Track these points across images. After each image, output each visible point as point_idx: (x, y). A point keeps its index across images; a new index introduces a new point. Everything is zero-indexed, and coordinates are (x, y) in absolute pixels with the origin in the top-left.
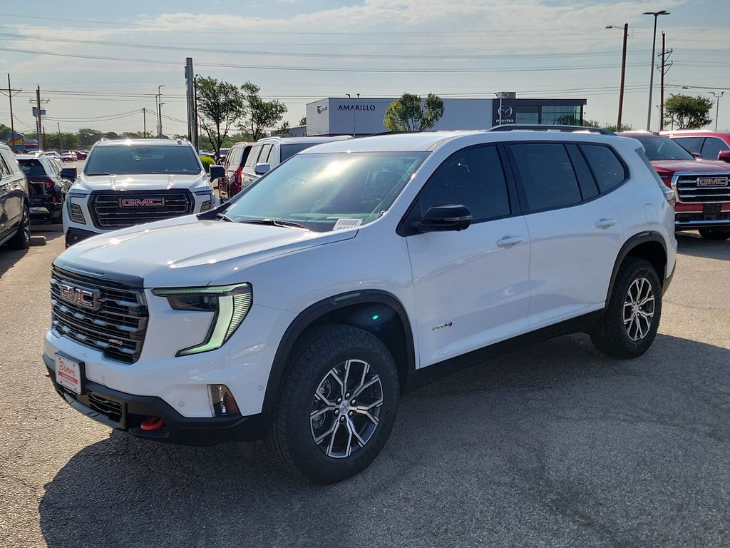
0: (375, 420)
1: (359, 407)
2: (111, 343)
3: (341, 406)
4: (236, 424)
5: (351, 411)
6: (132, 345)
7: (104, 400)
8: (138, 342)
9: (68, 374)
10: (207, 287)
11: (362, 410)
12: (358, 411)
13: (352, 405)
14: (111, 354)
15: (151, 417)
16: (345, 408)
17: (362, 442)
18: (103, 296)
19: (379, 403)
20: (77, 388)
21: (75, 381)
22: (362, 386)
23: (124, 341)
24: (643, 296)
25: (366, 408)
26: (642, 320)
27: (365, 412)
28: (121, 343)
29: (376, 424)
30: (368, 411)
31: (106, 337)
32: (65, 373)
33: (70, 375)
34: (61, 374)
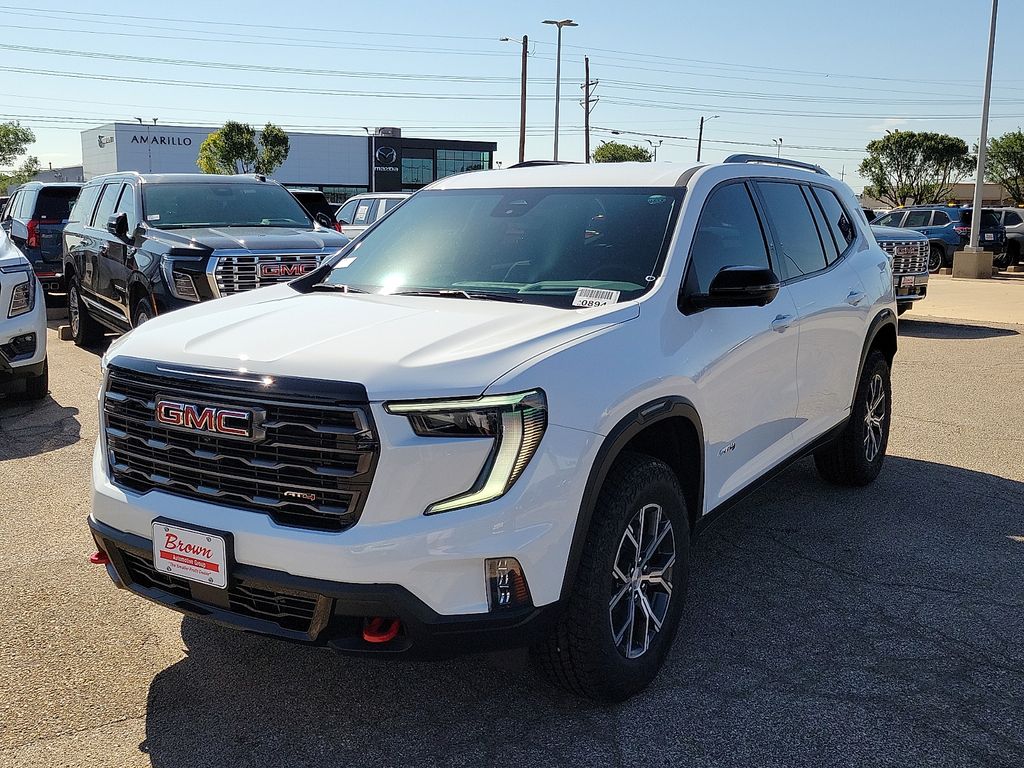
0: (668, 587)
1: (653, 574)
2: (289, 498)
3: (634, 578)
4: (527, 620)
5: (643, 582)
6: (341, 502)
7: (271, 594)
8: (356, 495)
9: (190, 554)
10: (482, 396)
11: (655, 578)
12: (652, 580)
13: (644, 573)
14: (290, 517)
15: (371, 619)
16: (637, 579)
17: (659, 624)
18: (270, 418)
19: (671, 562)
20: (220, 580)
21: (214, 567)
22: (657, 541)
23: (318, 494)
24: (876, 397)
25: (660, 573)
26: (875, 429)
27: (659, 580)
28: (313, 497)
29: (670, 592)
30: (662, 577)
31: (275, 488)
32: (183, 553)
33: (200, 557)
34: (164, 555)
